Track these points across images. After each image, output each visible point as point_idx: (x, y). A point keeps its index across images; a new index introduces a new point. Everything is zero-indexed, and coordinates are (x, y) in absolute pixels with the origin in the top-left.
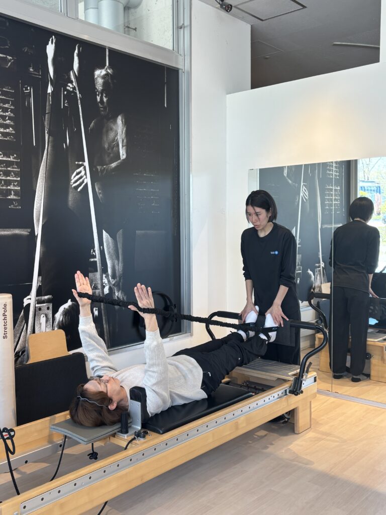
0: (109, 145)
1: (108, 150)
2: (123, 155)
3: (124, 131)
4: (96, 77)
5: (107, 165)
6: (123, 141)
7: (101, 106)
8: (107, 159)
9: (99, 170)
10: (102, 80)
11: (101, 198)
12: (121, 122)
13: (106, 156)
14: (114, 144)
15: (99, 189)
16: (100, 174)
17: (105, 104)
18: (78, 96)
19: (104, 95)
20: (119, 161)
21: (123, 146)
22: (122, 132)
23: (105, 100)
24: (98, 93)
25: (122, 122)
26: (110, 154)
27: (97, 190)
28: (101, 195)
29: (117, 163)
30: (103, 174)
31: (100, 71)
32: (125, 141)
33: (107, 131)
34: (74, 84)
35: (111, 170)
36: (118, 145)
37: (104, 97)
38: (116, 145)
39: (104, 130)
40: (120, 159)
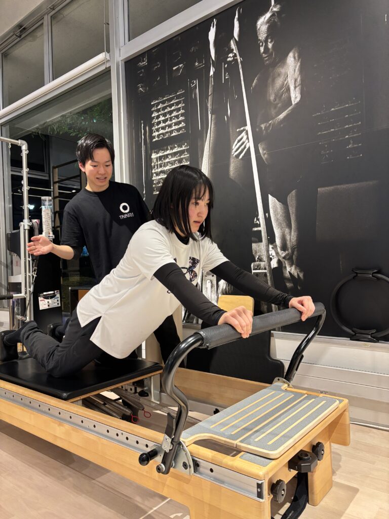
0: (276, 96)
1: (275, 100)
2: (296, 98)
3: (297, 68)
4: (258, 27)
5: (273, 118)
6: (296, 80)
7: (266, 56)
8: (273, 112)
9: (263, 128)
10: (267, 26)
11: (266, 159)
12: (292, 59)
13: (272, 109)
14: (282, 91)
15: (264, 149)
16: (264, 132)
17: (271, 50)
18: (239, 61)
19: (269, 40)
20: (290, 108)
21: (295, 87)
22: (295, 70)
23: (270, 45)
24: (261, 44)
25: (295, 58)
26: (278, 104)
27: (261, 151)
28: (266, 156)
29: (286, 111)
30: (269, 131)
31: (264, 16)
32: (299, 80)
33: (273, 80)
35: (278, 122)
36: (288, 89)
37: (269, 44)
38: (285, 90)
39: (270, 80)
40: (292, 104)
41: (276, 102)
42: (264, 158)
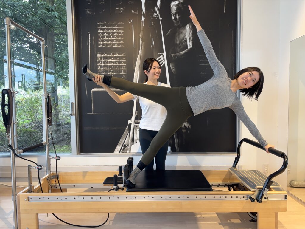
0: (180, 42)
1: (180, 44)
2: (190, 46)
3: (191, 33)
4: (171, 6)
5: (178, 53)
6: (190, 38)
7: (175, 21)
8: (178, 50)
9: (173, 56)
10: (176, 7)
11: (174, 71)
13: (178, 48)
14: (183, 41)
15: (173, 66)
16: (173, 58)
17: (178, 20)
18: (160, 19)
19: (177, 15)
20: (187, 50)
21: (190, 41)
22: (190, 33)
23: (178, 17)
24: (173, 15)
25: (190, 28)
26: (181, 46)
27: (171, 67)
28: (174, 70)
29: (185, 51)
30: (176, 58)
31: (175, 2)
32: (191, 38)
33: (179, 34)
34: (157, 13)
35: (181, 55)
36: (186, 41)
37: (177, 16)
38: (185, 41)
39: (177, 34)
40: (188, 48)
41: (179, 45)
42: (173, 71)
